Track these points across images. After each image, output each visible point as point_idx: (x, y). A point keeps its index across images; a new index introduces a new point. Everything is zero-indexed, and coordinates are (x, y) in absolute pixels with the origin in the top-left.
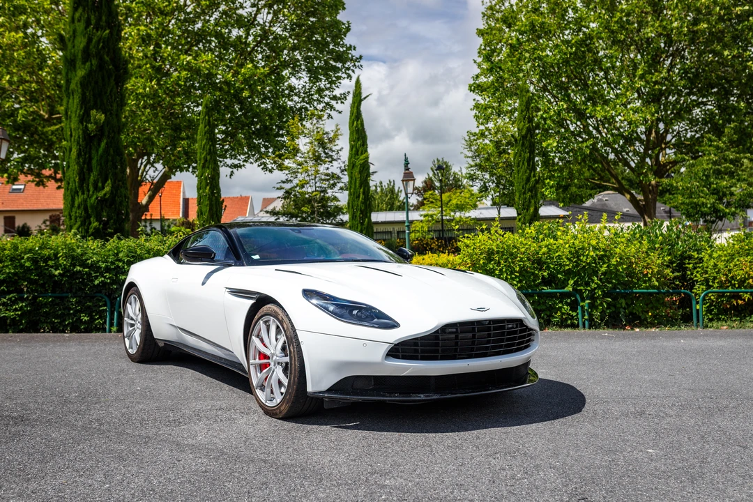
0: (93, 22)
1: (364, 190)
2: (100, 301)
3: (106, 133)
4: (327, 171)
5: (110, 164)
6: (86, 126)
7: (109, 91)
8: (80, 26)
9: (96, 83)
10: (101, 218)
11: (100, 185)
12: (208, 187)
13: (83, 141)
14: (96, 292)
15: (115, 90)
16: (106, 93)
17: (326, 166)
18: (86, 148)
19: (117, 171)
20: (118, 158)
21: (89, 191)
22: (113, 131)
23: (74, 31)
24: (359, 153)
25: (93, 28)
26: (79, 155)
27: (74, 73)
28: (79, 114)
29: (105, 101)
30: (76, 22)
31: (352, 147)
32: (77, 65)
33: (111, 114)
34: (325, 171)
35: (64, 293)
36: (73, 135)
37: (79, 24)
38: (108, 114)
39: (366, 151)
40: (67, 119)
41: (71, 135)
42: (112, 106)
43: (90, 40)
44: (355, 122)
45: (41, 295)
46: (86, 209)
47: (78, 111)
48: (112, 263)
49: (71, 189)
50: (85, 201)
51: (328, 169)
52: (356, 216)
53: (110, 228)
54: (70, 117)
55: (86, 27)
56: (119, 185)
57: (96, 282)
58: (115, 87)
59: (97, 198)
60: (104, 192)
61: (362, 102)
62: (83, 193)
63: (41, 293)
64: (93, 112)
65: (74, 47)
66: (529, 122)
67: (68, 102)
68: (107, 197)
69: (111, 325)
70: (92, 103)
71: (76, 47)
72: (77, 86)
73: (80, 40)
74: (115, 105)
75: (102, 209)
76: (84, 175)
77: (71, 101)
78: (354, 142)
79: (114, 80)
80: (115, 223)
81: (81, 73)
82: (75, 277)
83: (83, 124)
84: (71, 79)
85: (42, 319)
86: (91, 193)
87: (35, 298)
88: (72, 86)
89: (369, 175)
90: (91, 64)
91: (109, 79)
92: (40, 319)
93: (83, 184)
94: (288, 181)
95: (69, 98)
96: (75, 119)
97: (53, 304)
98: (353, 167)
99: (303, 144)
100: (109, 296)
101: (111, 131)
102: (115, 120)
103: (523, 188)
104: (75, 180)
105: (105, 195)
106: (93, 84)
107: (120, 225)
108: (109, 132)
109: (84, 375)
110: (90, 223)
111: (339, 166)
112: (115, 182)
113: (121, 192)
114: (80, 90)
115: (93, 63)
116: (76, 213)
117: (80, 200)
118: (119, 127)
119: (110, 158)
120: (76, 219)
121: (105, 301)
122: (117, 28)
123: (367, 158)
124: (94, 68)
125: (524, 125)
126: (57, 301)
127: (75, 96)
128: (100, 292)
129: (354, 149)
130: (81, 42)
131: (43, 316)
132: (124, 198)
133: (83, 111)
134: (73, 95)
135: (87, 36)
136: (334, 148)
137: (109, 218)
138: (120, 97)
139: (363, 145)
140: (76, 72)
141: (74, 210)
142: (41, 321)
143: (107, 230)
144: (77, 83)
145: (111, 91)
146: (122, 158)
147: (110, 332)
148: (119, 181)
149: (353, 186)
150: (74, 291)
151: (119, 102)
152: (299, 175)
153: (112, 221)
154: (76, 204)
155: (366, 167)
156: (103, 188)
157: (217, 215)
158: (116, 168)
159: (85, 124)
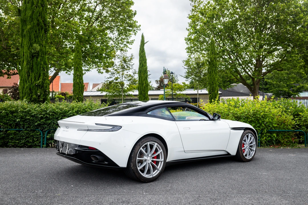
0: (35, 4)
1: (145, 82)
2: (38, 133)
3: (40, 55)
4: (127, 74)
5: (42, 69)
6: (31, 51)
7: (41, 35)
8: (29, 5)
9: (36, 31)
10: (37, 93)
11: (37, 78)
12: (78, 80)
13: (29, 58)
14: (36, 128)
15: (44, 35)
16: (40, 36)
17: (127, 71)
18: (31, 61)
19: (45, 72)
20: (45, 66)
21: (32, 81)
22: (43, 54)
23: (26, 8)
24: (144, 66)
25: (35, 6)
26: (27, 64)
27: (25, 26)
28: (28, 46)
29: (40, 40)
30: (27, 3)
31: (140, 64)
32: (27, 23)
33: (42, 46)
34: (126, 74)
35: (20, 128)
36: (25, 55)
37: (28, 4)
38: (41, 46)
39: (146, 65)
40: (22, 48)
41: (24, 55)
42: (43, 42)
43: (33, 12)
44: (142, 53)
45: (10, 130)
46: (30, 89)
47: (27, 44)
48: (44, 115)
49: (23, 80)
50: (30, 85)
51: (127, 72)
52: (142, 93)
53: (41, 98)
54: (23, 47)
55: (32, 6)
56: (45, 79)
57: (36, 124)
58: (44, 34)
59: (35, 84)
60: (38, 82)
61: (145, 45)
62: (29, 82)
63: (10, 128)
64: (35, 45)
65: (25, 15)
66: (215, 55)
67: (22, 40)
68: (40, 83)
69: (43, 144)
70: (34, 40)
71: (27, 15)
72: (27, 32)
73: (28, 12)
74: (44, 42)
75: (38, 89)
76: (29, 73)
77: (24, 39)
78: (141, 61)
79: (44, 31)
80: (43, 96)
81: (29, 27)
82: (26, 121)
83: (29, 51)
84: (24, 29)
85: (10, 141)
86: (33, 82)
87: (7, 131)
88: (25, 33)
89: (147, 76)
90: (34, 23)
91: (42, 30)
92: (9, 141)
93: (29, 78)
94: (111, 77)
95: (23, 38)
96: (26, 48)
97: (15, 134)
98: (141, 72)
99: (117, 62)
100: (42, 130)
101: (42, 54)
102: (44, 49)
103: (212, 82)
104: (25, 76)
105: (39, 83)
106: (34, 32)
107: (45, 97)
108: (41, 54)
109: (40, 176)
110: (32, 96)
111: (133, 71)
112: (44, 77)
113: (46, 82)
114: (28, 35)
115: (35, 22)
116: (25, 91)
117: (27, 85)
118: (46, 52)
119: (42, 66)
120: (25, 94)
121: (40, 133)
122: (45, 7)
123: (146, 68)
124: (35, 24)
125: (213, 56)
126: (17, 133)
127: (26, 38)
128: (38, 129)
129: (141, 65)
130: (29, 13)
131: (10, 140)
132: (47, 85)
133: (29, 44)
134: (25, 37)
135: (32, 10)
136: (130, 64)
137: (41, 94)
138: (46, 38)
139: (145, 63)
140: (26, 26)
141: (24, 90)
142: (9, 142)
143: (39, 99)
144: (27, 31)
145: (42, 36)
146: (47, 66)
147: (42, 147)
148: (45, 77)
149: (141, 80)
150: (25, 128)
151: (46, 41)
152: (115, 75)
153: (42, 95)
154: (26, 87)
155: (146, 72)
156: (38, 80)
157: (82, 92)
158: (45, 70)
159: (30, 50)
